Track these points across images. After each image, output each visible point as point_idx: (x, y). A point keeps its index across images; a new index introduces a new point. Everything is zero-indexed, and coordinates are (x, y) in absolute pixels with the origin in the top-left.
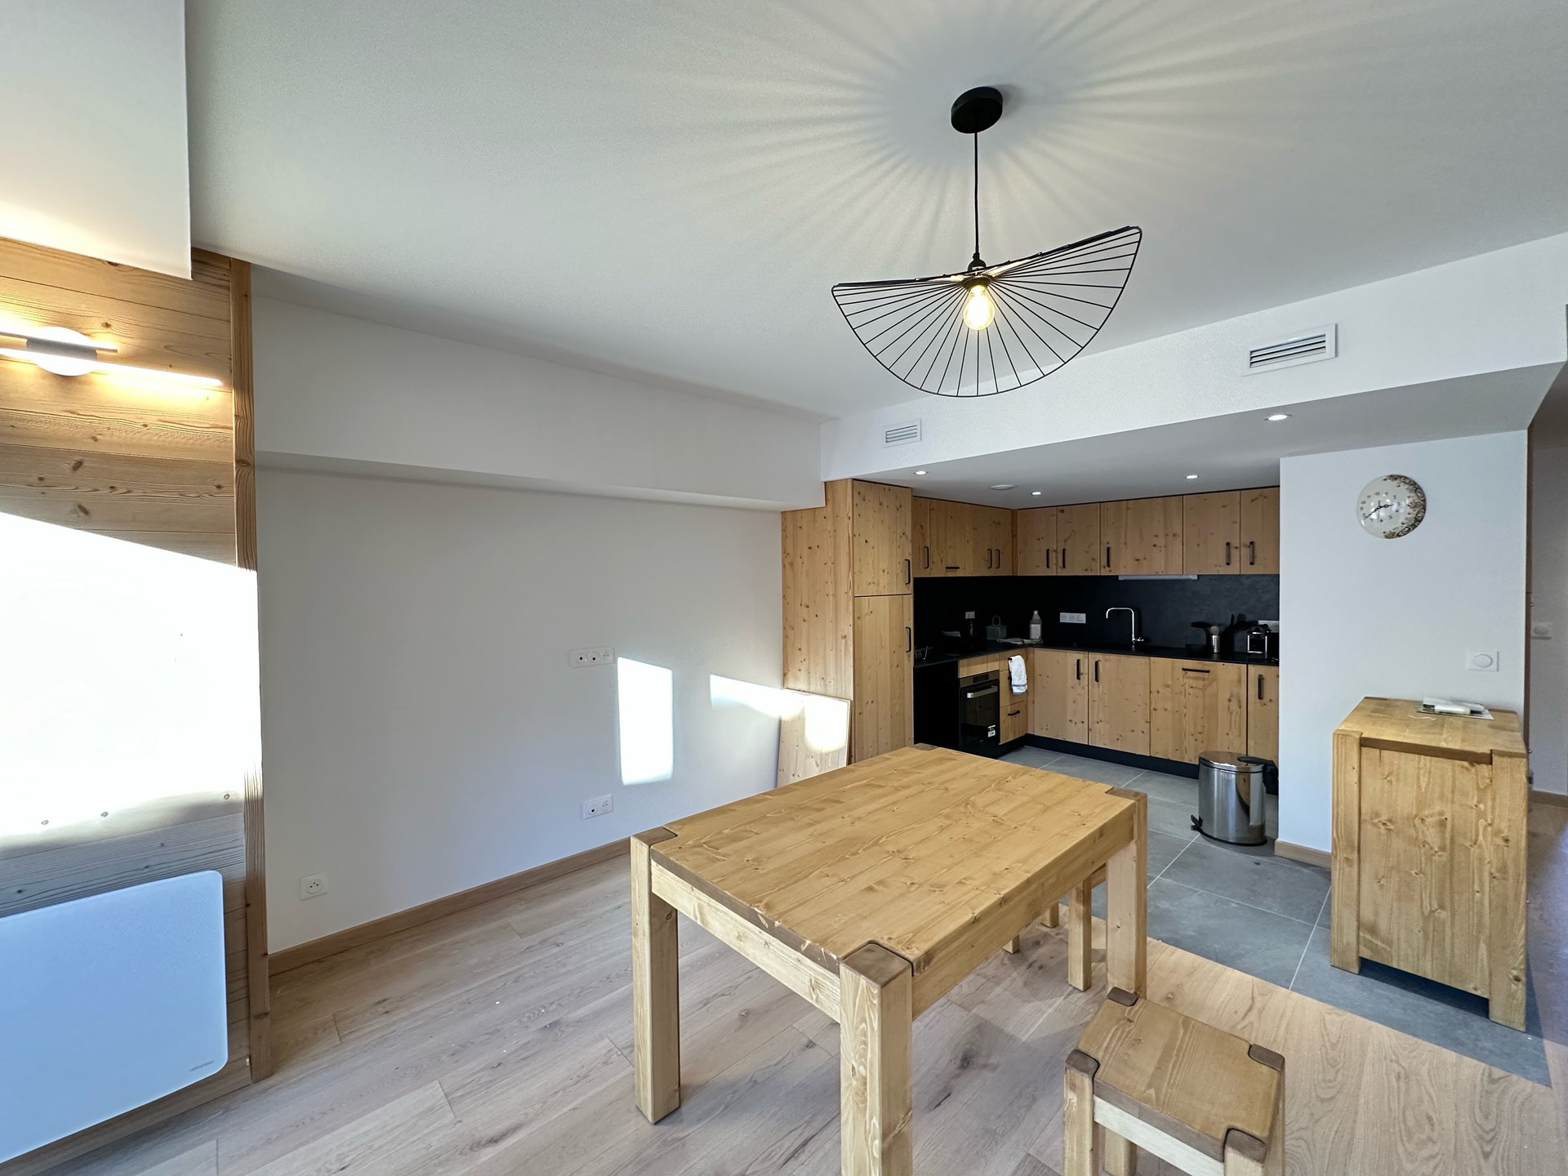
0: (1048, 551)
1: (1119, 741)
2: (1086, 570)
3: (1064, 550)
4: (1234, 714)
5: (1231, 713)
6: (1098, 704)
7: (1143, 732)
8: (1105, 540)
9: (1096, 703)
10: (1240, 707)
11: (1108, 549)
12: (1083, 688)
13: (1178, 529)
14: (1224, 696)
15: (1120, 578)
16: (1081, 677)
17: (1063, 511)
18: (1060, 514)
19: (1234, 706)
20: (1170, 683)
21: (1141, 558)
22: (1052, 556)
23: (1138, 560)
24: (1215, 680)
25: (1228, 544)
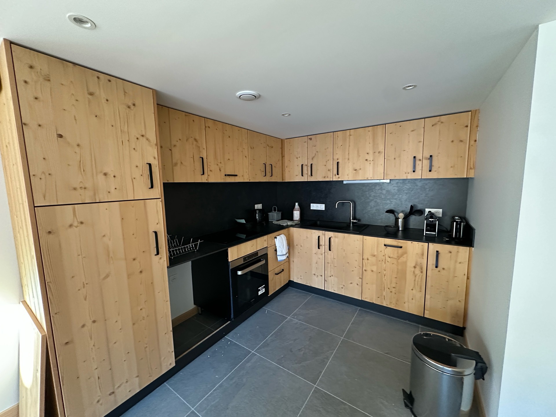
0: (302, 165)
1: (343, 289)
2: (325, 177)
3: (311, 164)
4: (417, 277)
5: (415, 276)
6: (331, 265)
7: (357, 284)
8: (336, 157)
9: (329, 265)
10: (422, 272)
11: (338, 163)
12: (322, 254)
13: (381, 148)
14: (411, 264)
15: (345, 182)
16: (321, 247)
17: (311, 139)
18: (309, 141)
19: (417, 271)
20: (376, 254)
21: (358, 169)
22: (305, 168)
23: (356, 170)
24: (405, 253)
25: (415, 157)
